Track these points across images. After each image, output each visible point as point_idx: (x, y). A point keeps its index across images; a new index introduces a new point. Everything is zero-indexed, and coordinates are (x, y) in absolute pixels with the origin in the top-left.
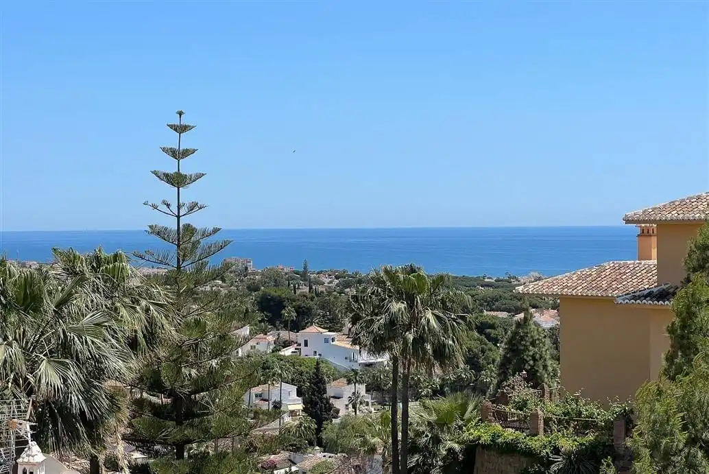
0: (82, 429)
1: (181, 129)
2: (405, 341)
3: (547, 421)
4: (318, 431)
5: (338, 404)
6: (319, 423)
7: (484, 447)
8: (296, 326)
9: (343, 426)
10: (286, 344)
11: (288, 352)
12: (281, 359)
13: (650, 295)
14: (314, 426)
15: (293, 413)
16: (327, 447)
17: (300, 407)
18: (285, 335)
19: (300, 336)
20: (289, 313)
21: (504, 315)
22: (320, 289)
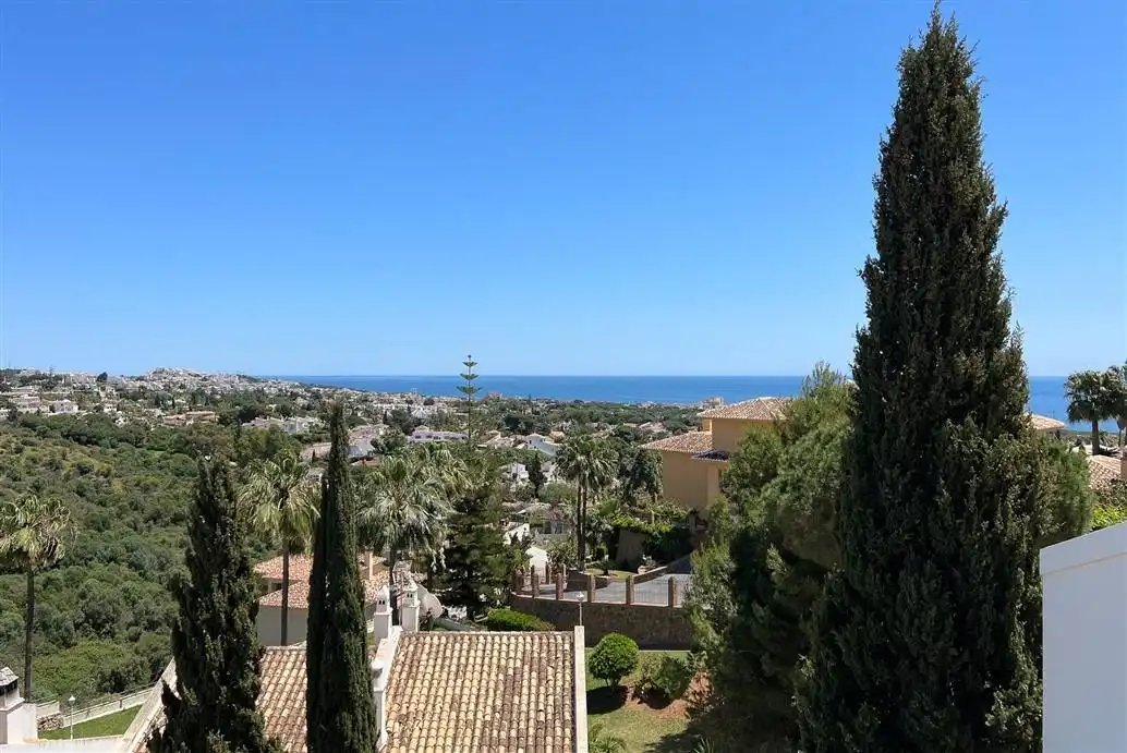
0: (425, 539)
1: (471, 365)
2: (585, 475)
3: (656, 517)
4: (536, 490)
5: (546, 475)
6: (537, 485)
7: (623, 528)
8: (525, 433)
9: (549, 488)
10: (520, 442)
11: (520, 447)
12: (517, 450)
13: (708, 456)
14: (534, 487)
15: (523, 480)
16: (542, 499)
17: (527, 476)
18: (519, 437)
19: (527, 438)
20: (522, 426)
21: (634, 426)
22: (538, 409)
